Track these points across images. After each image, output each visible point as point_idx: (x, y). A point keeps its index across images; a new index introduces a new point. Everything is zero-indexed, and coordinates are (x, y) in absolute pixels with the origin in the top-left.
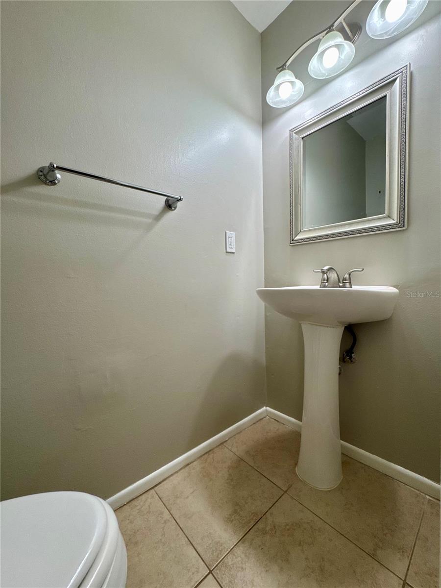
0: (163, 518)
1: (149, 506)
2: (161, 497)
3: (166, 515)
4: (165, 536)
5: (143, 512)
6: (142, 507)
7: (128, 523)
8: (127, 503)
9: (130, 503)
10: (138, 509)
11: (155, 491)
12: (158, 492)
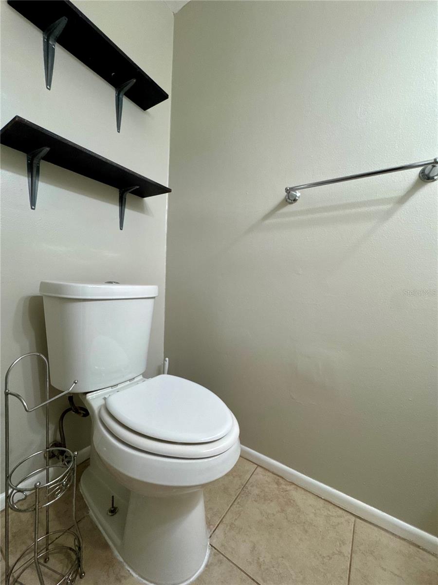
0: (340, 546)
1: (339, 524)
2: (355, 531)
3: (347, 550)
4: (329, 560)
5: (330, 520)
6: (333, 516)
7: (313, 512)
8: (324, 499)
9: (326, 503)
10: (328, 514)
11: (355, 521)
12: (356, 525)
